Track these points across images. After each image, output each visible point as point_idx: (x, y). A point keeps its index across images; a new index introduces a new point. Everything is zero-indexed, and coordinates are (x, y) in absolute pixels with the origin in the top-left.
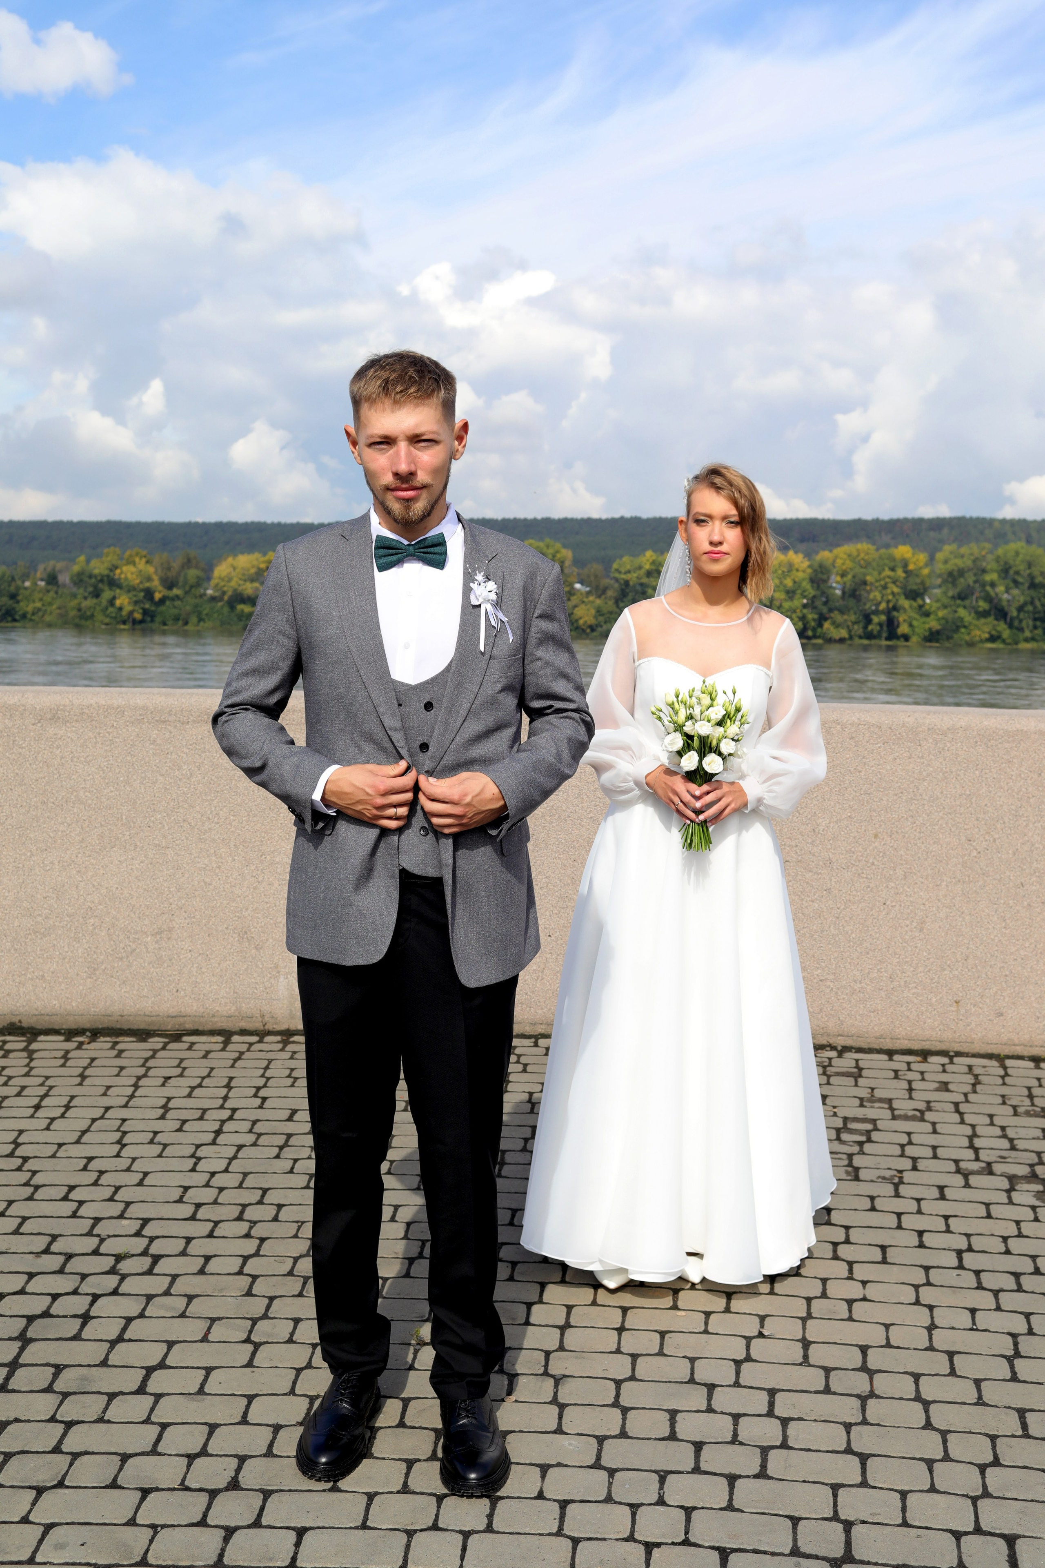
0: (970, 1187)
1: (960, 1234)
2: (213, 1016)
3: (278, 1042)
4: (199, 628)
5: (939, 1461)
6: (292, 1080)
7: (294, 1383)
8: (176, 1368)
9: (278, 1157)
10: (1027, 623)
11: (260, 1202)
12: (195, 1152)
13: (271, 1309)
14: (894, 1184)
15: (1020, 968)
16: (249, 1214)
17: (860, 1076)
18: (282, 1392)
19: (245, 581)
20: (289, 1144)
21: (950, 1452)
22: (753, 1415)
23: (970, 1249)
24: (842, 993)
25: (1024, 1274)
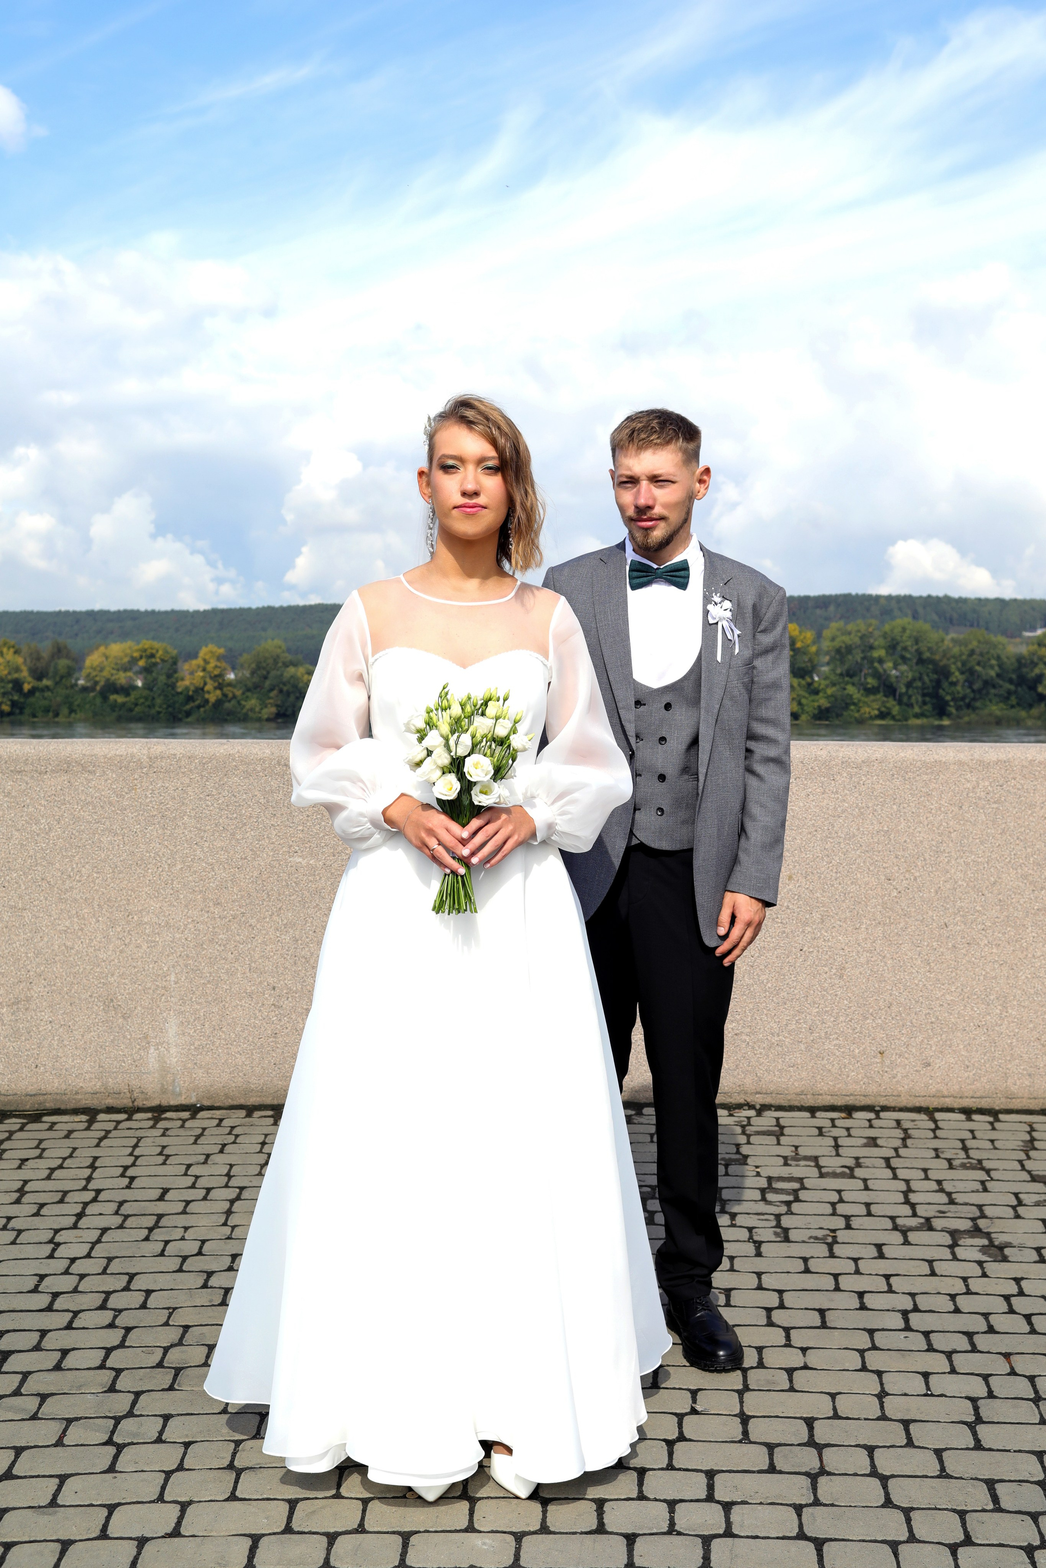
0: (910, 1244)
1: (903, 1293)
2: (77, 1093)
3: (149, 1119)
4: (71, 720)
5: (904, 1542)
6: (164, 1158)
7: (163, 1488)
8: (25, 1477)
9: (147, 1239)
10: (917, 698)
11: (127, 1289)
12: (53, 1238)
13: (137, 1405)
14: (827, 1243)
15: (946, 1015)
16: (114, 1302)
17: (782, 1134)
18: (148, 1500)
19: (118, 670)
20: (160, 1225)
21: (915, 1531)
22: (692, 1501)
23: (916, 1309)
24: (759, 1047)
25: (978, 1333)
